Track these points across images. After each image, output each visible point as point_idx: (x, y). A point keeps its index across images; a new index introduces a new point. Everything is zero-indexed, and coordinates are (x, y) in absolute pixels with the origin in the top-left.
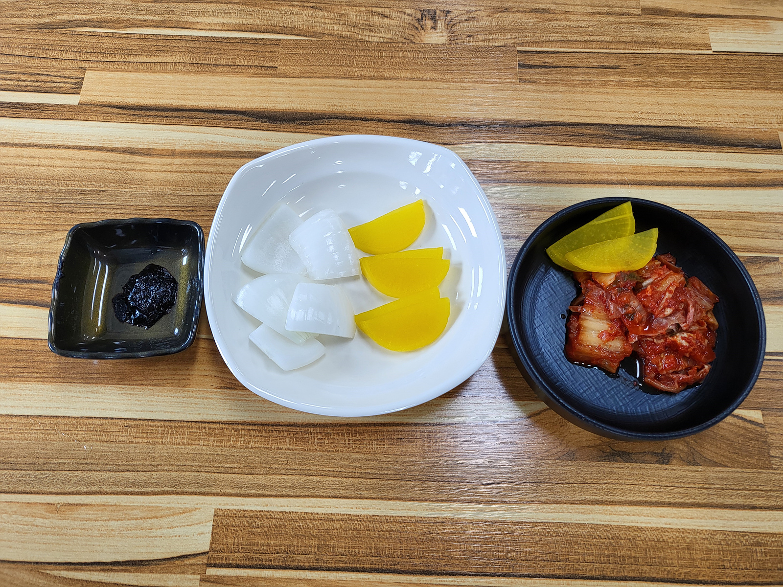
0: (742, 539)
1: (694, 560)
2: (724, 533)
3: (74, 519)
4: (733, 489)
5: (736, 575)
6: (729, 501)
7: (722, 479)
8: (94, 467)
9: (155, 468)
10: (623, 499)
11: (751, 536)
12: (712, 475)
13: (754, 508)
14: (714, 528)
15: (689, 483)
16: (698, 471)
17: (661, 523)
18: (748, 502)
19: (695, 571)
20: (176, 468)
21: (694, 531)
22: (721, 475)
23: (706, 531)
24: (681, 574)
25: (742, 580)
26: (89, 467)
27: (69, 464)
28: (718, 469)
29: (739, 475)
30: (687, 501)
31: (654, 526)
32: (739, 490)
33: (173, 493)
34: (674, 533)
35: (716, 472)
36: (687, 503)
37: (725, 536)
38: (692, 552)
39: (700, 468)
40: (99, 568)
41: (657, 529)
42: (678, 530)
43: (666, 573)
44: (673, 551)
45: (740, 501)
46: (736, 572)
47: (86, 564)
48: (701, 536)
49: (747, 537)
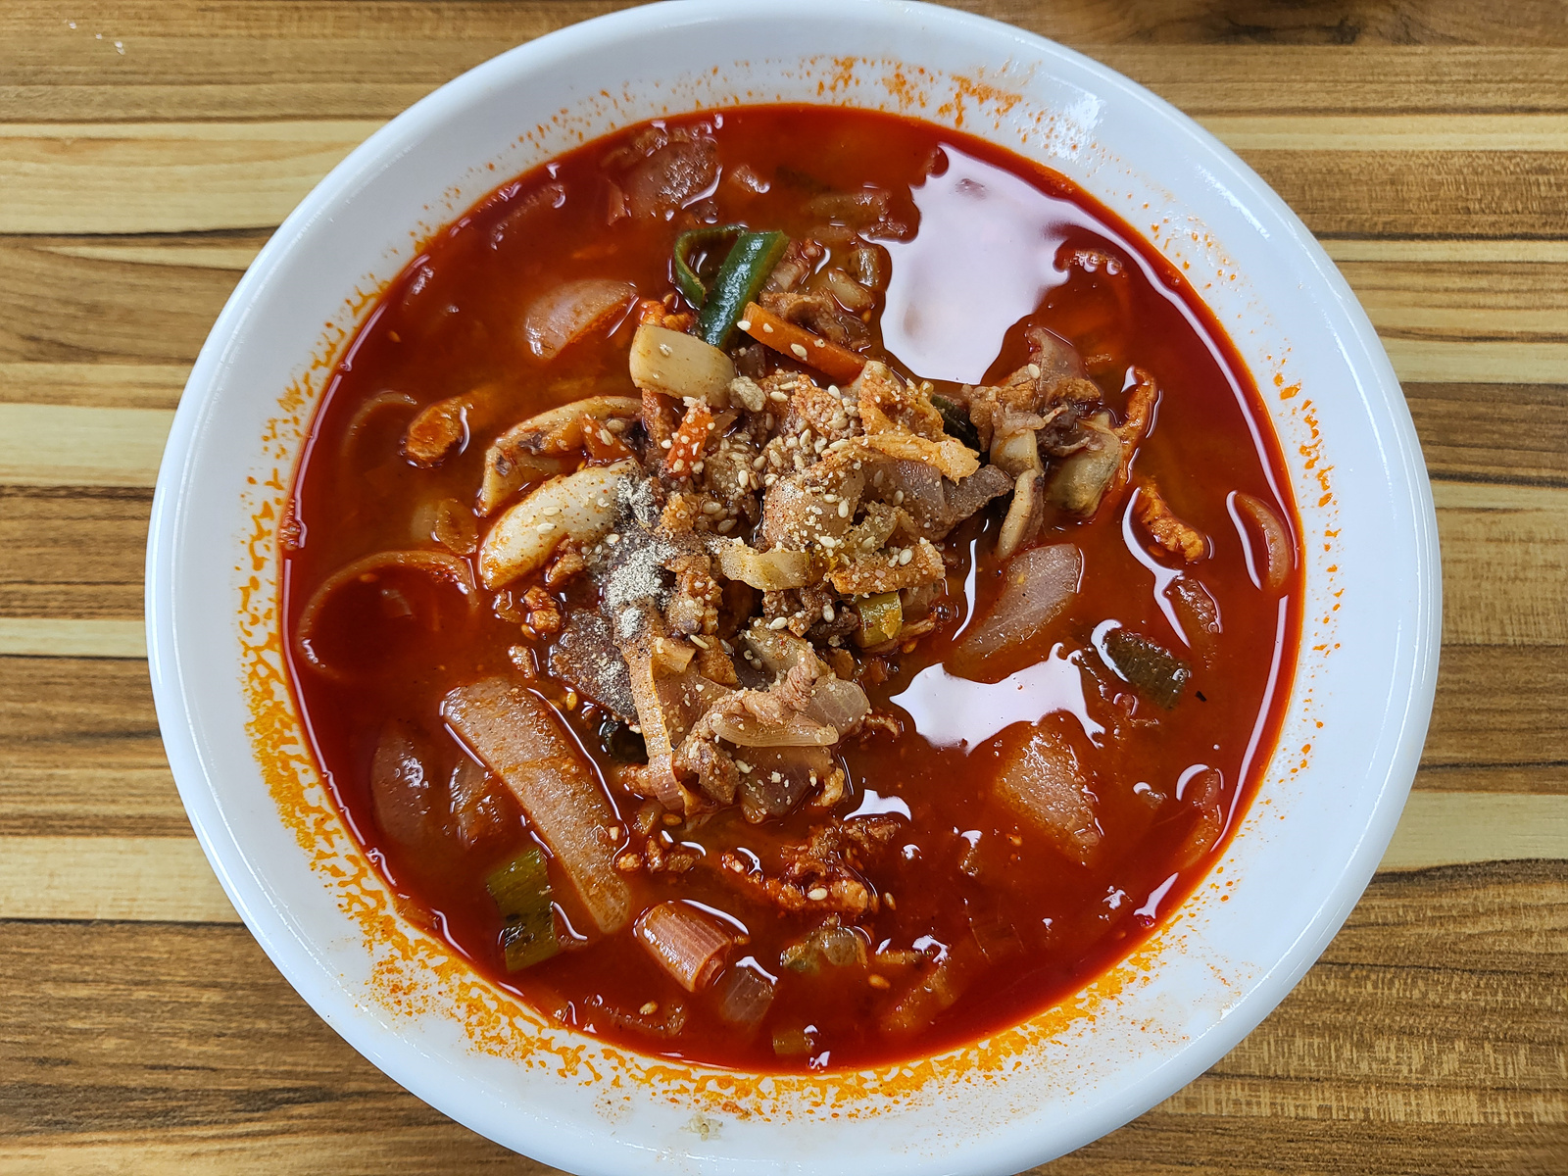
0: (1507, 163)
1: (1404, 200)
2: (1469, 154)
3: (101, 163)
4: (1490, 82)
5: (1493, 224)
6: (1482, 102)
7: (1468, 64)
8: (140, 78)
9: (268, 77)
10: (1256, 105)
11: (1525, 157)
12: (1445, 59)
13: (1533, 110)
14: (1448, 148)
15: (1397, 75)
16: (1416, 54)
17: (1337, 143)
18: (1521, 102)
19: (1406, 218)
20: (310, 76)
21: (1406, 154)
22: (1463, 59)
23: (1431, 152)
24: (1376, 224)
25: (1507, 230)
26: (130, 77)
27: (86, 74)
28: (1458, 49)
29: (1504, 57)
30: (1391, 105)
31: (1321, 147)
32: (1501, 81)
33: (304, 117)
34: (1364, 159)
35: (1455, 54)
36: (1393, 109)
37: (1470, 160)
38: (1399, 188)
39: (1420, 49)
40: (156, 240)
41: (1328, 153)
42: (1372, 154)
43: (1344, 224)
44: (1359, 188)
45: (1506, 100)
46: (1493, 218)
47: (129, 235)
48: (1420, 161)
49: (1518, 160)
